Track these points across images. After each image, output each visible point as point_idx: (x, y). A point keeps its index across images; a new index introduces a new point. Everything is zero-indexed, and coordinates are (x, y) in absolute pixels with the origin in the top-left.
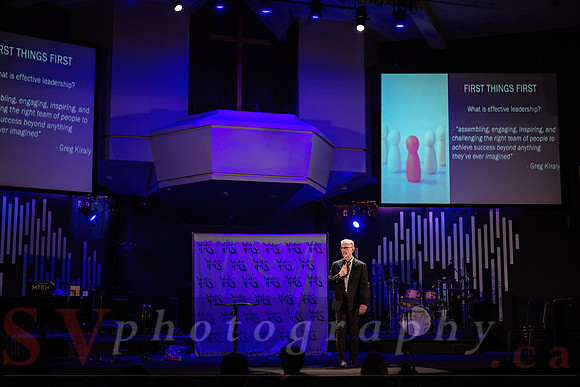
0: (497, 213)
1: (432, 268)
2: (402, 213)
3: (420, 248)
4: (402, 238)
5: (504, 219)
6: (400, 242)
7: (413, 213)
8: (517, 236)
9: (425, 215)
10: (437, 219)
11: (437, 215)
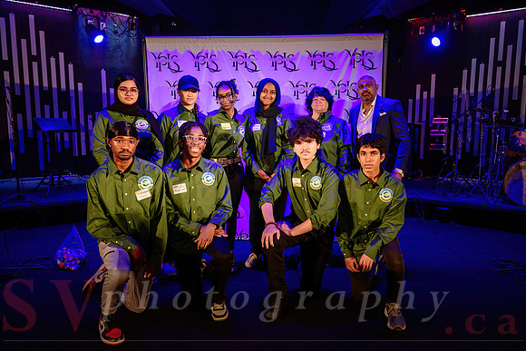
4: (500, 59)
6: (497, 64)
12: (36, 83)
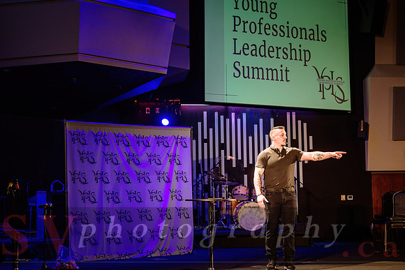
0: (294, 116)
1: (234, 166)
2: (205, 113)
3: (223, 147)
4: (205, 137)
5: (299, 122)
6: (204, 141)
7: (216, 114)
8: (311, 137)
9: (227, 116)
10: (239, 120)
11: (238, 115)
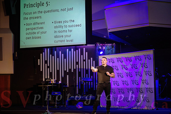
12: (84, 68)
